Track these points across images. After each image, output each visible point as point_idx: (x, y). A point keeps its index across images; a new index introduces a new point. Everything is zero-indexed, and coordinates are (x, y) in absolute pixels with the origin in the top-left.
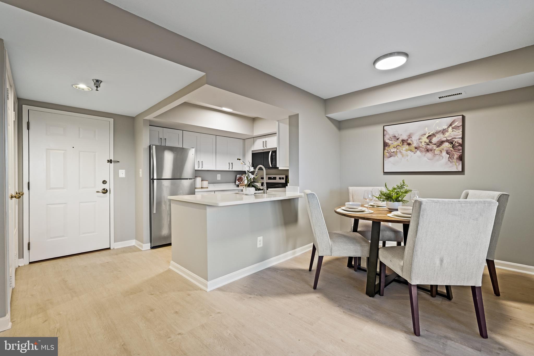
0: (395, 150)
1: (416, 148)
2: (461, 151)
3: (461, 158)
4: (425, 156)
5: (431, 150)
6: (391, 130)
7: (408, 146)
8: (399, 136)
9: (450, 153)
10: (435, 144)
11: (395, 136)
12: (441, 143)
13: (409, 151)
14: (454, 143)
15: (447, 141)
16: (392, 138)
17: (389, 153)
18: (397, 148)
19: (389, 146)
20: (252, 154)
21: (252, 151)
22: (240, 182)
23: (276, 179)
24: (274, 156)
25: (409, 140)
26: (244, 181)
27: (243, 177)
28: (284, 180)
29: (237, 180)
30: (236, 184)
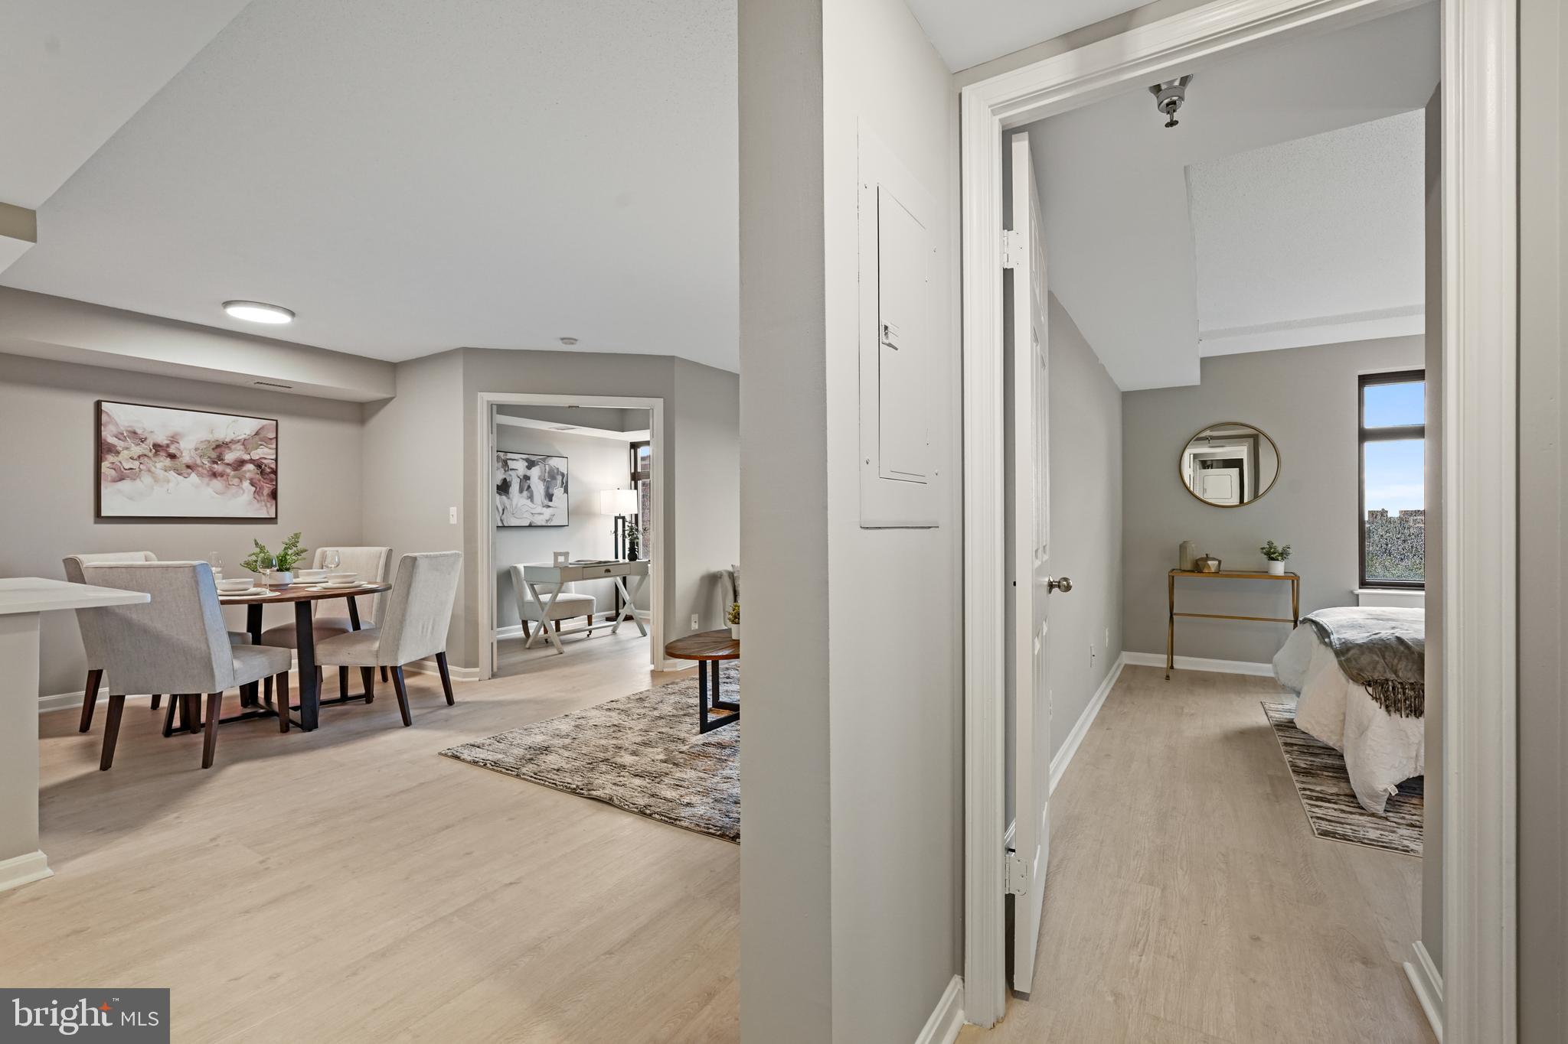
0: (135, 464)
1: (188, 467)
2: (274, 483)
3: (274, 495)
4: (208, 485)
5: (222, 475)
6: (121, 415)
7: (169, 459)
8: (146, 435)
9: (256, 483)
10: (228, 464)
11: (135, 433)
12: (240, 464)
13: (172, 472)
14: (263, 466)
15: (252, 461)
16: (125, 434)
17: (115, 469)
18: (142, 461)
19: (118, 453)
25: (173, 447)
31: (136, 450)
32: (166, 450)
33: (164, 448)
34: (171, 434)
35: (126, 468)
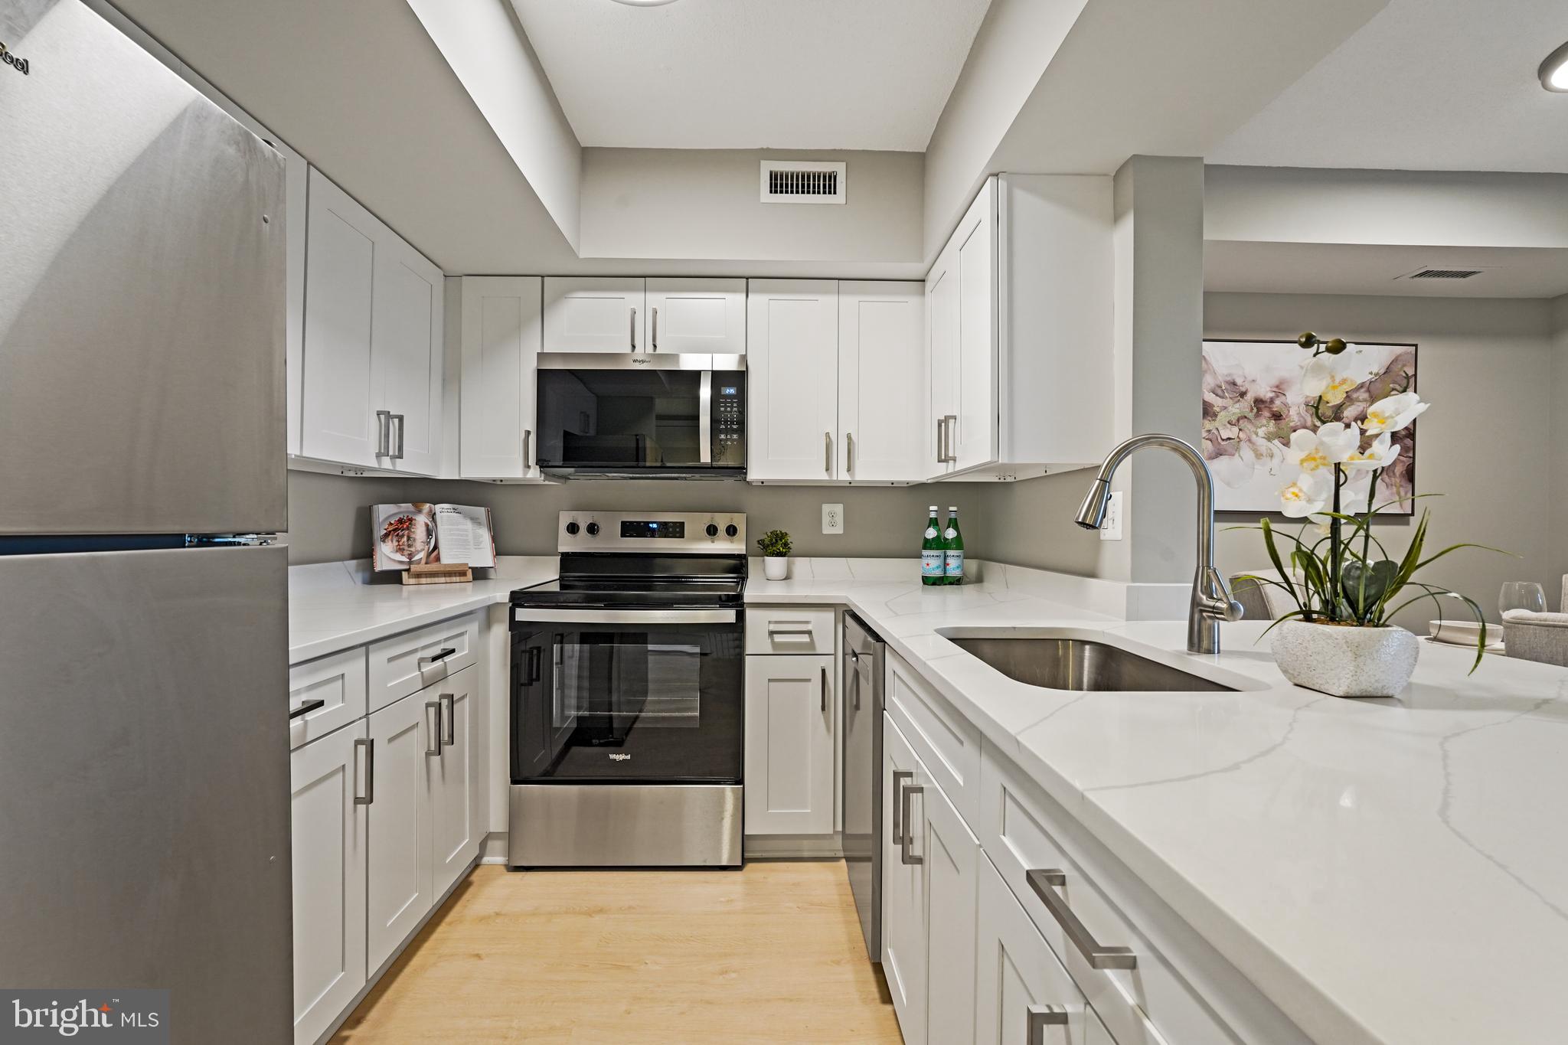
0: (1232, 432)
1: (1296, 432)
2: (1411, 454)
3: (1409, 475)
6: (1220, 359)
7: (1272, 421)
8: (1247, 386)
11: (1234, 384)
13: (1276, 442)
16: (1224, 388)
17: (1211, 440)
18: (1241, 427)
19: (1215, 415)
20: (542, 374)
21: (541, 356)
22: (406, 553)
23: (682, 536)
24: (729, 403)
25: (1278, 402)
26: (436, 547)
27: (421, 520)
28: (740, 540)
29: (384, 541)
30: (378, 569)
31: (1236, 409)
32: (1270, 408)
33: (1267, 405)
34: (1275, 382)
35: (1224, 437)
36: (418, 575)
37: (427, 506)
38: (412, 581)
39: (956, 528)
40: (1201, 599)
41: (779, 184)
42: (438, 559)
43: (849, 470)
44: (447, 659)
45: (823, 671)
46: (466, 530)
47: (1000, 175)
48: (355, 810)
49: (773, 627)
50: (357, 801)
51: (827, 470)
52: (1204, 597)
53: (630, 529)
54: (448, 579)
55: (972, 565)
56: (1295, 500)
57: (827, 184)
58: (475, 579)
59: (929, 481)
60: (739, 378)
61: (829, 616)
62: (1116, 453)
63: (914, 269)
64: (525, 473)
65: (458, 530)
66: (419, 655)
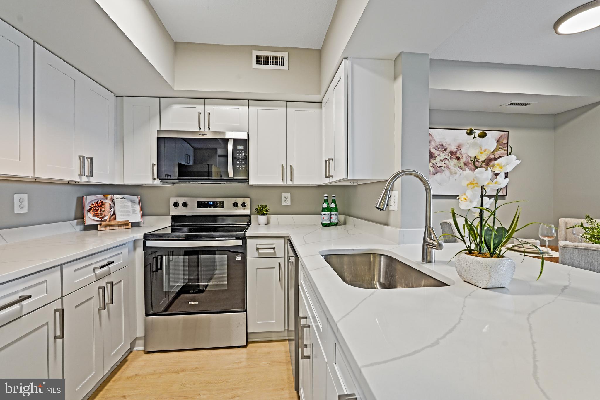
0: (442, 164)
1: (465, 164)
6: (437, 136)
7: (457, 160)
8: (447, 146)
11: (442, 145)
12: (489, 161)
13: (458, 168)
16: (438, 147)
18: (445, 162)
19: (435, 158)
20: (159, 139)
21: (159, 132)
22: (100, 217)
23: (223, 207)
24: (240, 152)
25: (458, 153)
26: (114, 214)
27: (108, 202)
28: (247, 209)
29: (89, 212)
30: (86, 224)
31: (443, 156)
32: (455, 155)
33: (454, 154)
34: (457, 145)
35: (439, 166)
36: (106, 226)
37: (109, 197)
38: (103, 229)
39: (335, 203)
40: (427, 240)
41: (260, 60)
42: (115, 219)
43: (291, 180)
44: (110, 266)
45: (279, 264)
46: (129, 206)
47: (348, 58)
48: (55, 342)
49: (258, 246)
50: (56, 337)
51: (282, 180)
52: (428, 239)
53: (201, 205)
54: (120, 228)
55: (342, 218)
56: (465, 201)
57: (281, 61)
58: (132, 227)
59: (324, 185)
60: (245, 142)
61: (282, 241)
62: (392, 178)
63: (317, 98)
64: (153, 182)
65: (124, 206)
66: (94, 266)
